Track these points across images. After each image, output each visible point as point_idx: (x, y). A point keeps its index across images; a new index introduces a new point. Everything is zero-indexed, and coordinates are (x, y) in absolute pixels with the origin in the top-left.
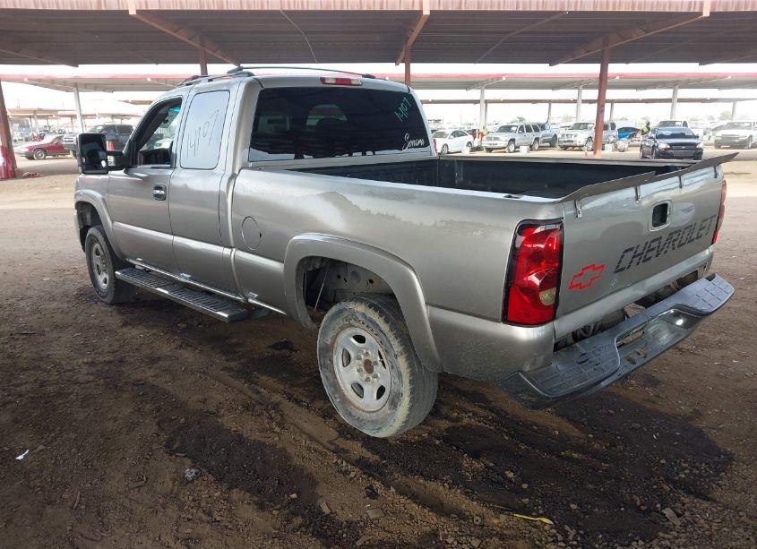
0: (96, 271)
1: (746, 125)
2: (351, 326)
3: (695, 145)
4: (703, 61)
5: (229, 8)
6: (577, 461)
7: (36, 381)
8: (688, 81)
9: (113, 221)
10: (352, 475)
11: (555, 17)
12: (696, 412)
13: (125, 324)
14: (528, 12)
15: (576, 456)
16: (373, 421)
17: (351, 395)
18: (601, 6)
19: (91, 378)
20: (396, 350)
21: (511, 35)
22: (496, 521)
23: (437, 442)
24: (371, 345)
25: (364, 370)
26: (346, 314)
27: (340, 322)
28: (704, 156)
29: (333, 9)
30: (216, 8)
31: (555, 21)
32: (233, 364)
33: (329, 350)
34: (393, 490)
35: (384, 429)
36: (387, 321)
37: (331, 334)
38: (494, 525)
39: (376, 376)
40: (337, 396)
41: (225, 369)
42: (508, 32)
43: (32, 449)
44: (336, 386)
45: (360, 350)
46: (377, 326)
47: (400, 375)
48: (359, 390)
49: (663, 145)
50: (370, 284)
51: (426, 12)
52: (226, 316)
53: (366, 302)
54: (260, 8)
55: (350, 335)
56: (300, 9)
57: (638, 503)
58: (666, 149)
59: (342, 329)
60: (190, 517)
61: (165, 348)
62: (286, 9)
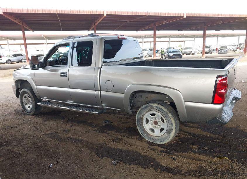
0: (24, 104)
1: (190, 48)
2: (151, 111)
3: (180, 54)
4: (179, 30)
5: (38, 12)
6: (219, 142)
7: (31, 142)
8: (173, 36)
9: (36, 85)
10: (163, 155)
11: (143, 17)
12: (237, 126)
13: (45, 121)
14: (136, 15)
15: (218, 141)
16: (160, 139)
17: (150, 132)
18: (157, 14)
19: (51, 139)
20: (170, 116)
21: (127, 22)
22: (214, 160)
23: (180, 143)
24: (158, 116)
25: (153, 124)
26: (149, 107)
27: (147, 110)
28: (183, 57)
29: (75, 13)
30: (33, 12)
31: (143, 18)
32: (96, 129)
33: (141, 119)
34: (180, 157)
35: (165, 141)
36: (166, 108)
37: (143, 114)
38: (214, 161)
39: (159, 125)
40: (145, 133)
41: (94, 131)
42: (127, 21)
43: (53, 164)
44: (144, 130)
45: (152, 118)
46: (162, 110)
47: (172, 124)
48: (153, 130)
49: (171, 54)
50: (146, 99)
51: (105, 15)
52: (97, 113)
53: (157, 103)
54: (49, 13)
55: (149, 114)
56: (64, 13)
57: (243, 150)
58: (173, 56)
59: (147, 112)
60: (126, 174)
61: (68, 126)
62: (59, 13)
